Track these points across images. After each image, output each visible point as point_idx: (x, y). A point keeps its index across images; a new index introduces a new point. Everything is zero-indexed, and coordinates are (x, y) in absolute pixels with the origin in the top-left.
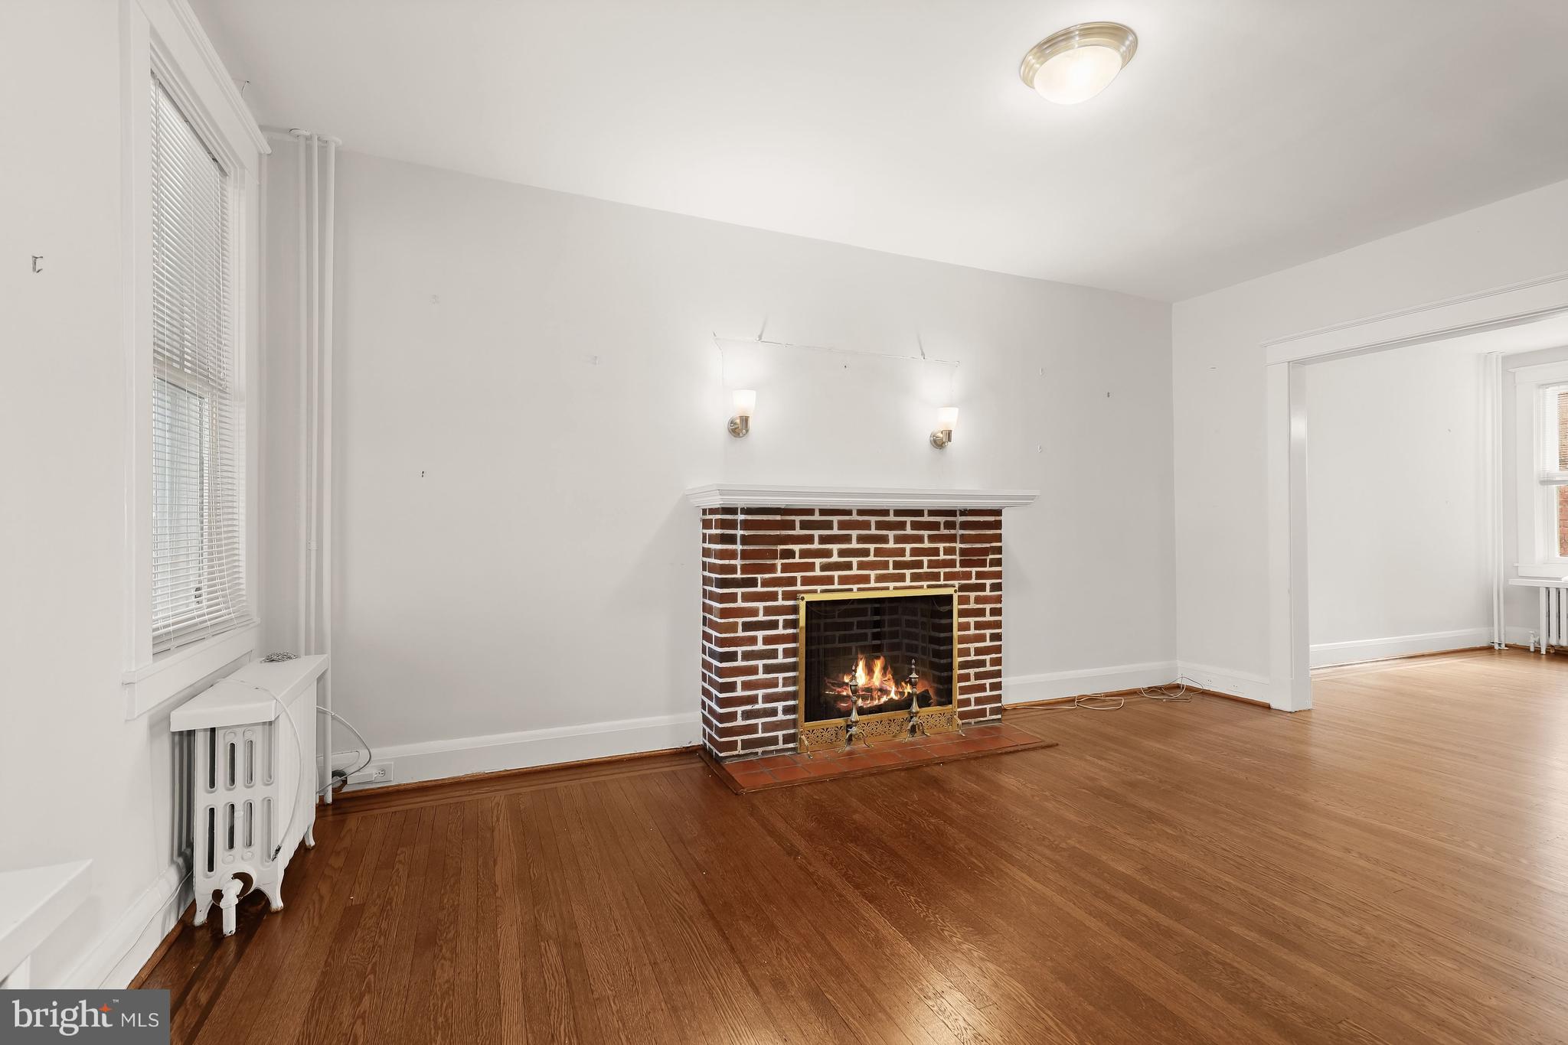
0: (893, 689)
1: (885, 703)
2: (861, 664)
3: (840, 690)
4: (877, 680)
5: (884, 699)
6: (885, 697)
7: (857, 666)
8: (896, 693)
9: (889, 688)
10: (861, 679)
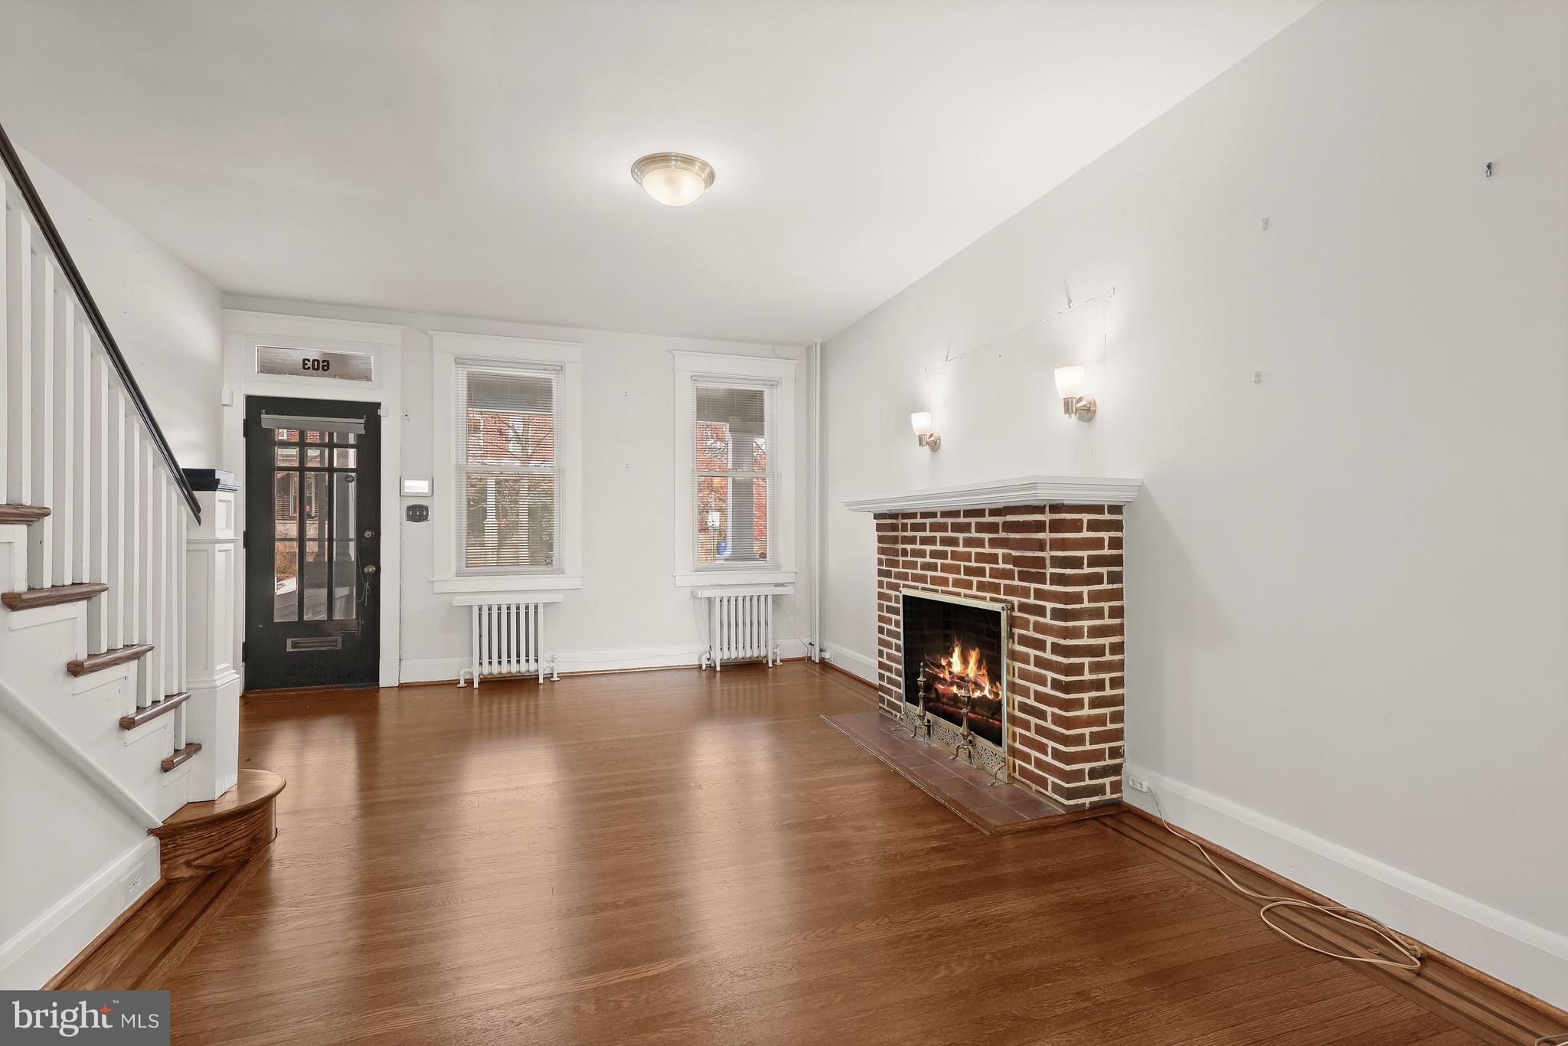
0: (987, 687)
1: (979, 697)
2: (957, 651)
3: (937, 670)
4: (972, 671)
5: (977, 694)
6: (979, 692)
7: (954, 651)
8: (990, 692)
9: (983, 684)
10: (957, 666)
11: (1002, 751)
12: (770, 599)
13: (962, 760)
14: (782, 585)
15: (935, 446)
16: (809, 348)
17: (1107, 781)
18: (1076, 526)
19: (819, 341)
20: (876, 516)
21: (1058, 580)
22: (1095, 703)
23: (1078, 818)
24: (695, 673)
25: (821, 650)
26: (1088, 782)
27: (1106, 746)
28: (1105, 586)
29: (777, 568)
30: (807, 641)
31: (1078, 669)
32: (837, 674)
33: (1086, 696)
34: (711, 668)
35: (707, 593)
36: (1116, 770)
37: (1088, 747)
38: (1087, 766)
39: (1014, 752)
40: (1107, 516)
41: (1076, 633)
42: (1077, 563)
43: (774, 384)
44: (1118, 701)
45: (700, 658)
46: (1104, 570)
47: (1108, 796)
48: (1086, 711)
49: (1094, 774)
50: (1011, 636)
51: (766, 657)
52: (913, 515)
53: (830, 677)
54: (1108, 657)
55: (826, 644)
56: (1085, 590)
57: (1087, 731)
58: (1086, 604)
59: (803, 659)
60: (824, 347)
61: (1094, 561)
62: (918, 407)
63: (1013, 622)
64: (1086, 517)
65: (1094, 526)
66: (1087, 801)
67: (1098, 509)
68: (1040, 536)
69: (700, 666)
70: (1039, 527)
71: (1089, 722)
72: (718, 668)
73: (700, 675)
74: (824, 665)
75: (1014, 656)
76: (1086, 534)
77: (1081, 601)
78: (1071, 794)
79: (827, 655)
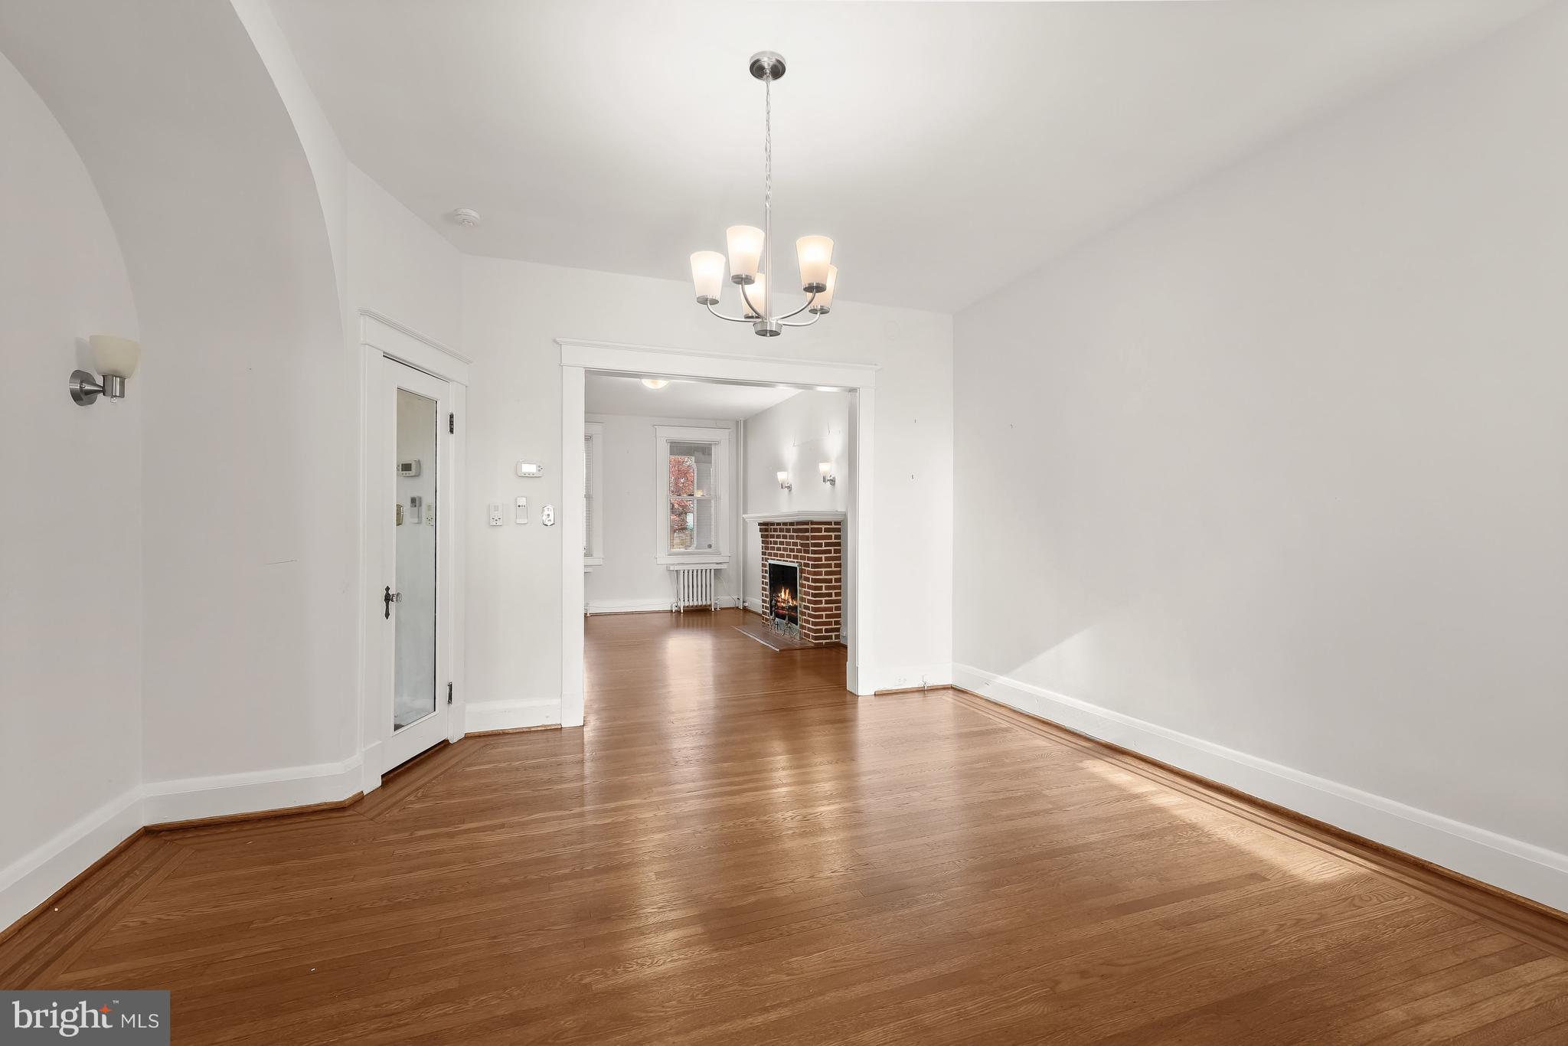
0: (793, 601)
1: (790, 606)
2: (784, 588)
3: (778, 598)
6: (790, 604)
8: (794, 603)
10: (783, 596)
11: (798, 627)
12: (713, 571)
13: (787, 636)
14: (720, 563)
15: (789, 488)
16: (737, 422)
17: (833, 634)
18: (820, 530)
19: (742, 419)
20: (760, 524)
21: (815, 552)
22: (827, 602)
23: (818, 647)
24: (669, 614)
25: (744, 602)
26: (824, 634)
27: (833, 620)
28: (833, 555)
29: (719, 554)
30: (736, 597)
31: (820, 588)
32: (751, 614)
33: (823, 599)
34: (678, 612)
35: (677, 568)
36: (838, 630)
37: (824, 620)
38: (824, 628)
39: (803, 627)
40: (833, 526)
41: (820, 574)
42: (820, 545)
43: (717, 443)
44: (839, 602)
45: (672, 607)
46: (832, 548)
47: (834, 640)
48: (823, 605)
49: (827, 631)
50: (801, 577)
51: (710, 606)
52: (773, 524)
53: (749, 617)
54: (834, 584)
55: (747, 598)
56: (823, 556)
57: (824, 613)
58: (824, 562)
59: (733, 608)
60: (745, 422)
61: (827, 545)
62: (781, 467)
63: (802, 571)
64: (823, 527)
65: (827, 530)
66: (824, 641)
67: (829, 523)
68: (807, 534)
69: (672, 611)
70: (806, 530)
71: (825, 610)
72: (682, 611)
73: (672, 615)
74: (745, 610)
75: (803, 586)
76: (823, 533)
77: (822, 561)
78: (816, 638)
79: (746, 604)
